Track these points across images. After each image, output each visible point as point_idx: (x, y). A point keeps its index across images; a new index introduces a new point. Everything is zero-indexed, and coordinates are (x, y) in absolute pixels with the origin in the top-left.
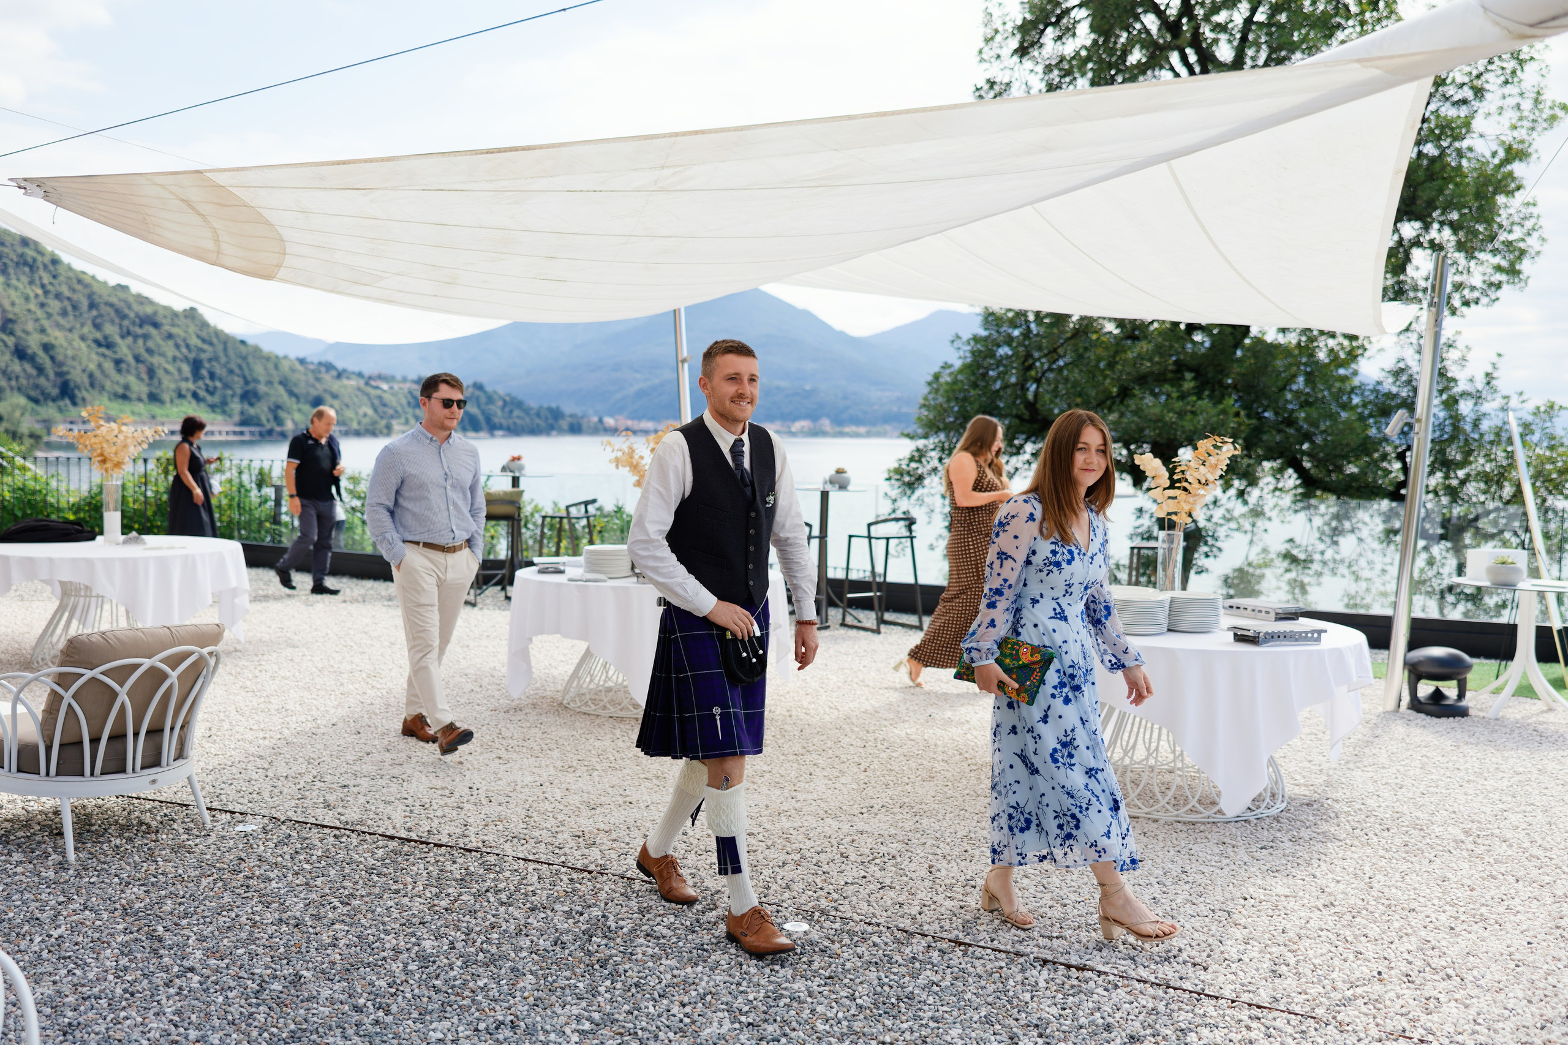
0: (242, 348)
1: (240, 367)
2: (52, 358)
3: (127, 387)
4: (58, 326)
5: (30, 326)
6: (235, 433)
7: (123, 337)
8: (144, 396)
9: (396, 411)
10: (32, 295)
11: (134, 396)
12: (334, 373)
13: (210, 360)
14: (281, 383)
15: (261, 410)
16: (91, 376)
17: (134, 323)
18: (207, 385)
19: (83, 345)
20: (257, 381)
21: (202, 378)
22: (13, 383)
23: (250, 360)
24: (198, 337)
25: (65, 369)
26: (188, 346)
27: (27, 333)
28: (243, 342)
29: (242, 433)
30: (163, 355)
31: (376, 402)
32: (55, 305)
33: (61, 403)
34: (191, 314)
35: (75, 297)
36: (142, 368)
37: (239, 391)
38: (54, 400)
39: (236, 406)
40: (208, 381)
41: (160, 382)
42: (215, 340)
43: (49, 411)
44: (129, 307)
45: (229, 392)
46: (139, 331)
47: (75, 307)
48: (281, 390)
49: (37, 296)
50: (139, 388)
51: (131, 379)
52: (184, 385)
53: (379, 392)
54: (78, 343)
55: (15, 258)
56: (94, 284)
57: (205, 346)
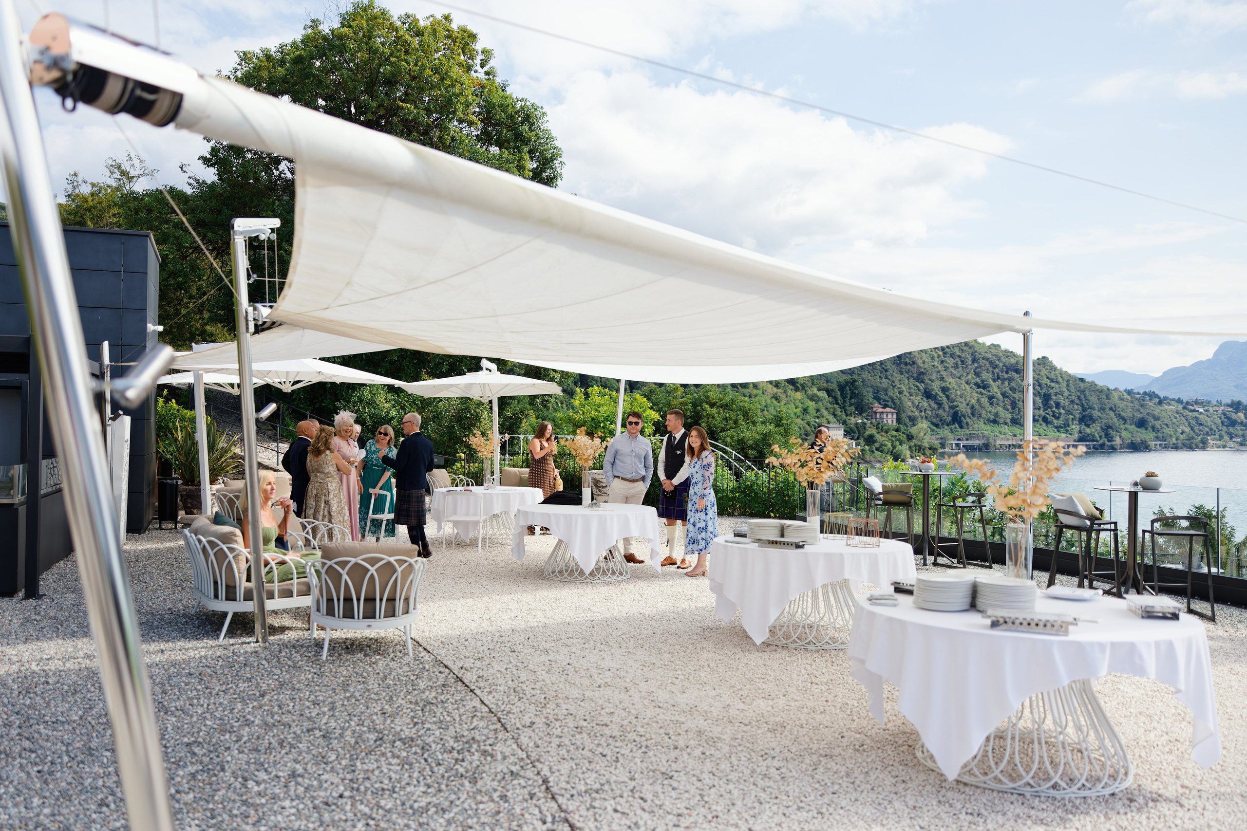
0: (1082, 385)
1: (1079, 398)
2: (948, 397)
3: (996, 415)
4: (952, 375)
5: (934, 377)
6: (1075, 446)
7: (994, 381)
8: (1008, 421)
9: (1211, 429)
10: (936, 356)
11: (1001, 421)
12: (1157, 400)
13: (1056, 394)
14: (1111, 409)
15: (1094, 430)
16: (972, 407)
17: (1002, 371)
18: (1054, 412)
19: (968, 387)
20: (1091, 408)
21: (1051, 407)
22: (923, 414)
23: (1087, 393)
24: (1047, 378)
25: (955, 403)
26: (1040, 385)
27: (932, 381)
28: (1081, 380)
29: (1080, 446)
31: (1193, 422)
32: (950, 361)
33: (953, 427)
34: (1046, 362)
36: (1007, 402)
37: (1077, 416)
38: (948, 424)
39: (1075, 427)
40: (1054, 409)
41: (1019, 410)
42: (1060, 380)
43: (945, 432)
44: (1000, 360)
45: (1071, 417)
46: (1006, 376)
47: (963, 362)
48: (1112, 414)
49: (939, 356)
50: (1006, 415)
51: (1000, 409)
52: (1036, 412)
53: (1195, 414)
54: (964, 386)
56: (976, 345)
57: (1053, 384)
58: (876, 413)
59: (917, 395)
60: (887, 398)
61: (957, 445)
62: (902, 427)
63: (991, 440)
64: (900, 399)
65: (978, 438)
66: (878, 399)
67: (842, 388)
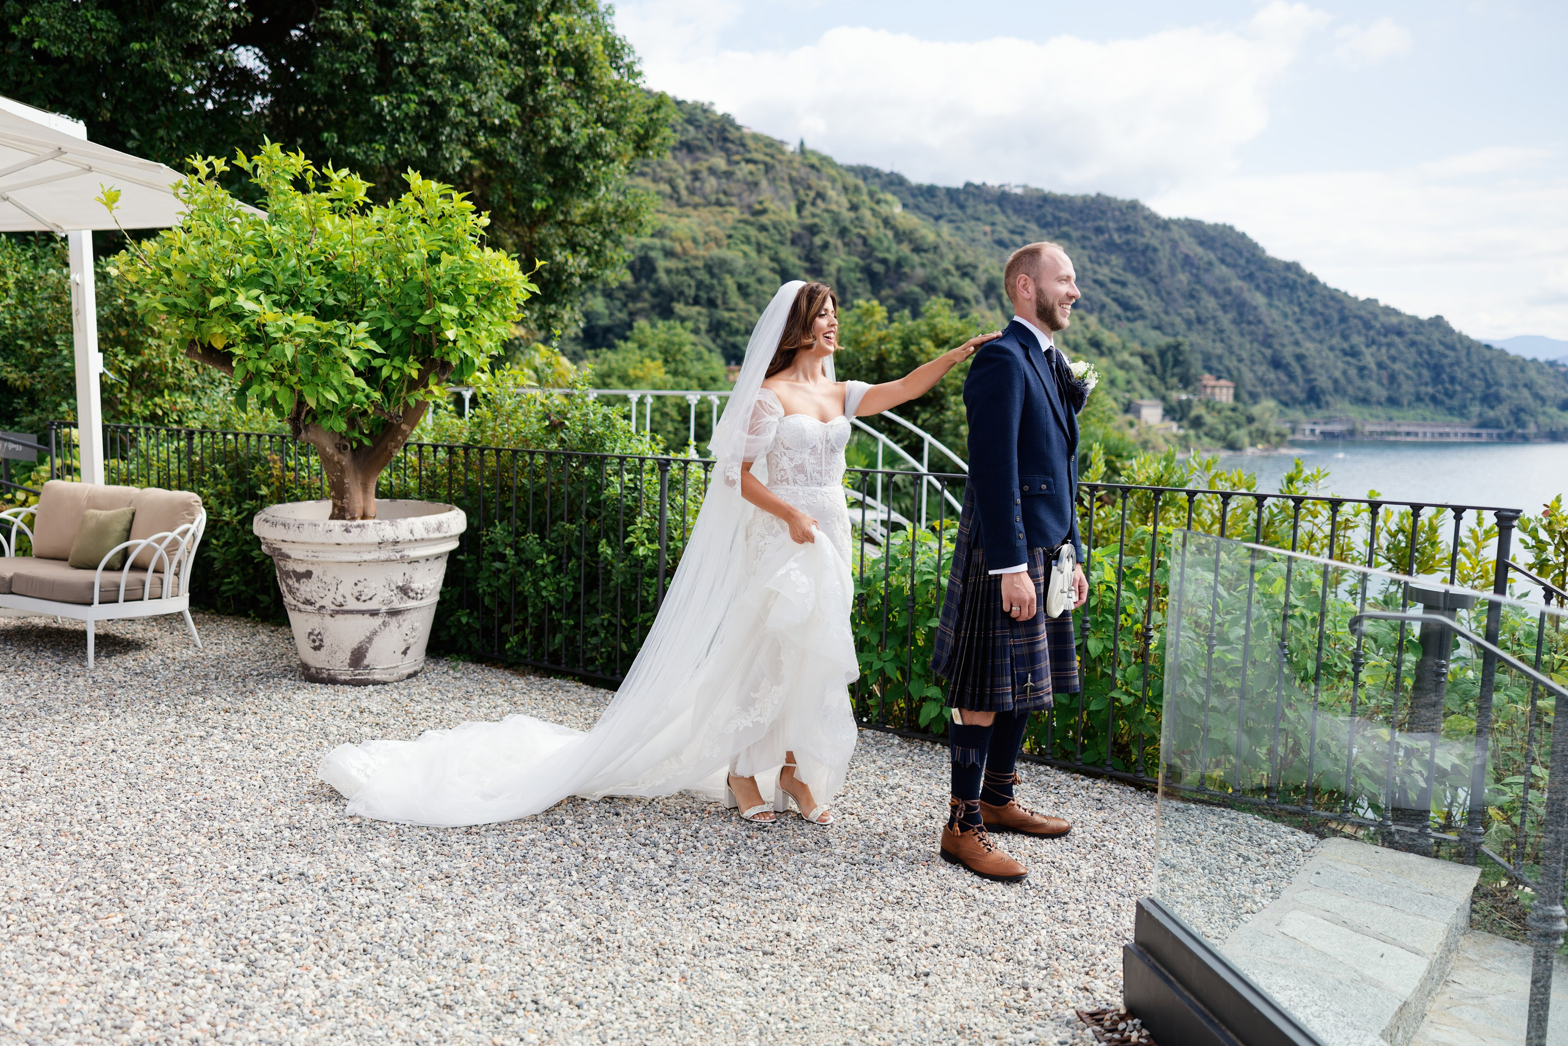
1: (1482, 370)
2: (1303, 368)
3: (1368, 391)
4: (1311, 339)
5: (1286, 340)
6: (1471, 435)
8: (1383, 400)
11: (1374, 399)
13: (1451, 365)
14: (1526, 386)
15: (1501, 412)
16: (1336, 381)
17: (1379, 333)
18: (1446, 389)
19: (1331, 355)
20: (1498, 384)
21: (1443, 382)
22: (1268, 388)
23: (1494, 364)
24: (1441, 343)
25: (1312, 376)
26: (1430, 353)
27: (1283, 345)
28: (1488, 347)
29: (1478, 435)
30: (1405, 361)
32: (1309, 321)
33: (1308, 406)
34: (1437, 322)
35: (1327, 312)
36: (1384, 374)
37: (1478, 395)
38: (1302, 403)
39: (1475, 409)
40: (1448, 386)
41: (1399, 386)
42: (1458, 346)
43: (1297, 414)
44: (1376, 317)
45: (1469, 395)
47: (1327, 322)
48: (1526, 393)
49: (1294, 314)
50: (1381, 393)
51: (1372, 384)
52: (1423, 389)
54: (1326, 352)
55: (1278, 281)
56: (1346, 299)
57: (1448, 352)
58: (1205, 387)
59: (1261, 364)
60: (1220, 367)
61: (1313, 431)
62: (1240, 406)
63: (1359, 426)
64: (1238, 369)
65: (1341, 421)
66: (1209, 369)
67: (1162, 353)
